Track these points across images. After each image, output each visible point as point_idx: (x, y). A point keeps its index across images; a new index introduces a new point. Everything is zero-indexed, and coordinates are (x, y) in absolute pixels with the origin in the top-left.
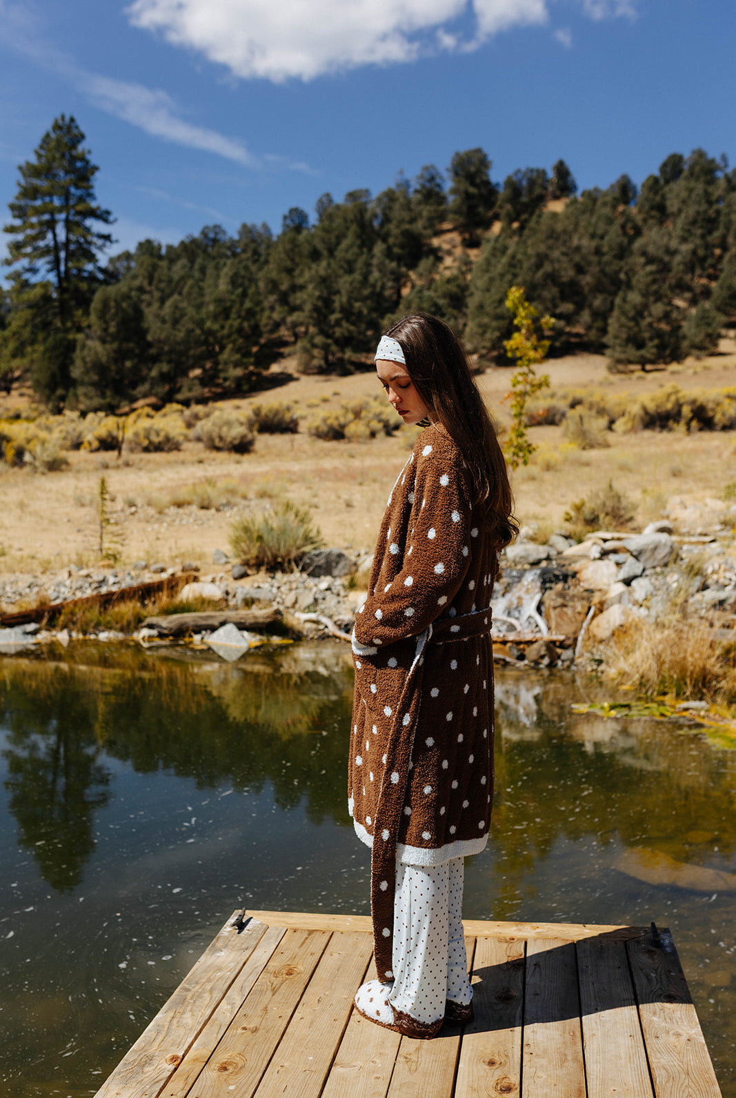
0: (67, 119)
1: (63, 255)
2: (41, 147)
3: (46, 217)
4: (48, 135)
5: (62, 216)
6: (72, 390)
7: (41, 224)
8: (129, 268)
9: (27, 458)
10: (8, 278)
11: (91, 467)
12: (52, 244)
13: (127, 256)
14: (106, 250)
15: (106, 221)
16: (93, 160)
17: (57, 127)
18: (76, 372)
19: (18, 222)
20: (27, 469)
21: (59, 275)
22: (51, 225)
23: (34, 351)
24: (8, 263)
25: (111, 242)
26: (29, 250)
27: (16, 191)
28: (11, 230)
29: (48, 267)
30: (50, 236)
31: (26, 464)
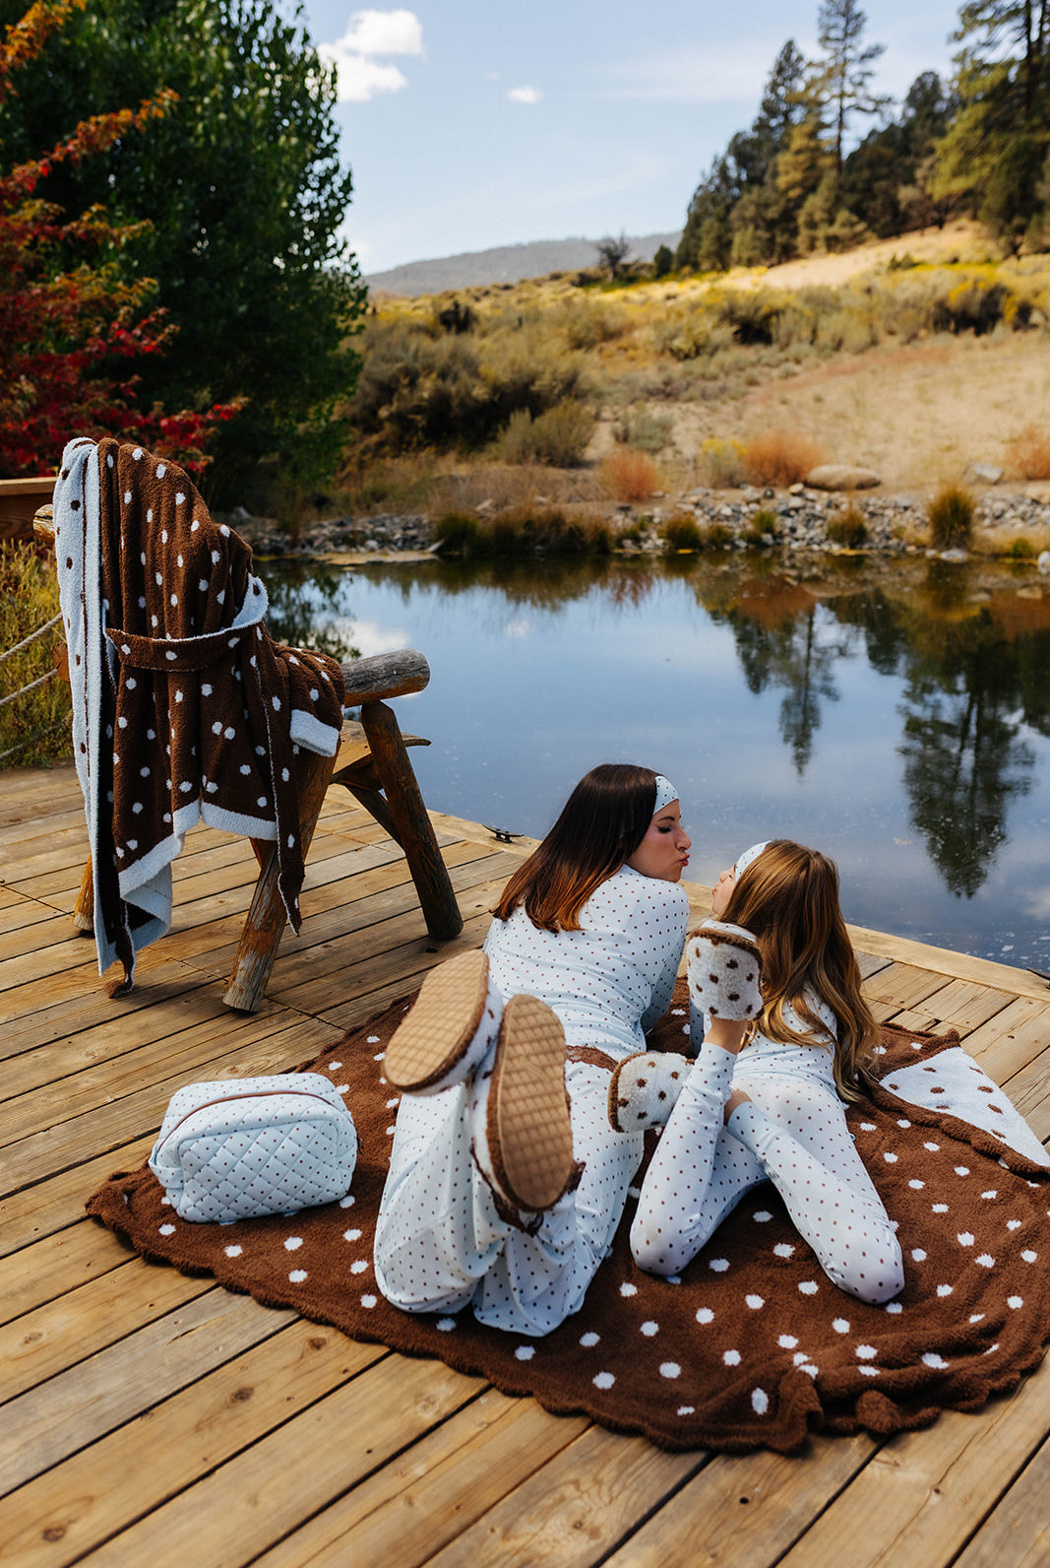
6: (1035, 218)
9: (1036, 317)
18: (1045, 189)
20: (1034, 335)
21: (1028, 46)
23: (984, 164)
24: (958, 37)
26: (988, 14)
29: (1015, 35)
31: (1035, 326)
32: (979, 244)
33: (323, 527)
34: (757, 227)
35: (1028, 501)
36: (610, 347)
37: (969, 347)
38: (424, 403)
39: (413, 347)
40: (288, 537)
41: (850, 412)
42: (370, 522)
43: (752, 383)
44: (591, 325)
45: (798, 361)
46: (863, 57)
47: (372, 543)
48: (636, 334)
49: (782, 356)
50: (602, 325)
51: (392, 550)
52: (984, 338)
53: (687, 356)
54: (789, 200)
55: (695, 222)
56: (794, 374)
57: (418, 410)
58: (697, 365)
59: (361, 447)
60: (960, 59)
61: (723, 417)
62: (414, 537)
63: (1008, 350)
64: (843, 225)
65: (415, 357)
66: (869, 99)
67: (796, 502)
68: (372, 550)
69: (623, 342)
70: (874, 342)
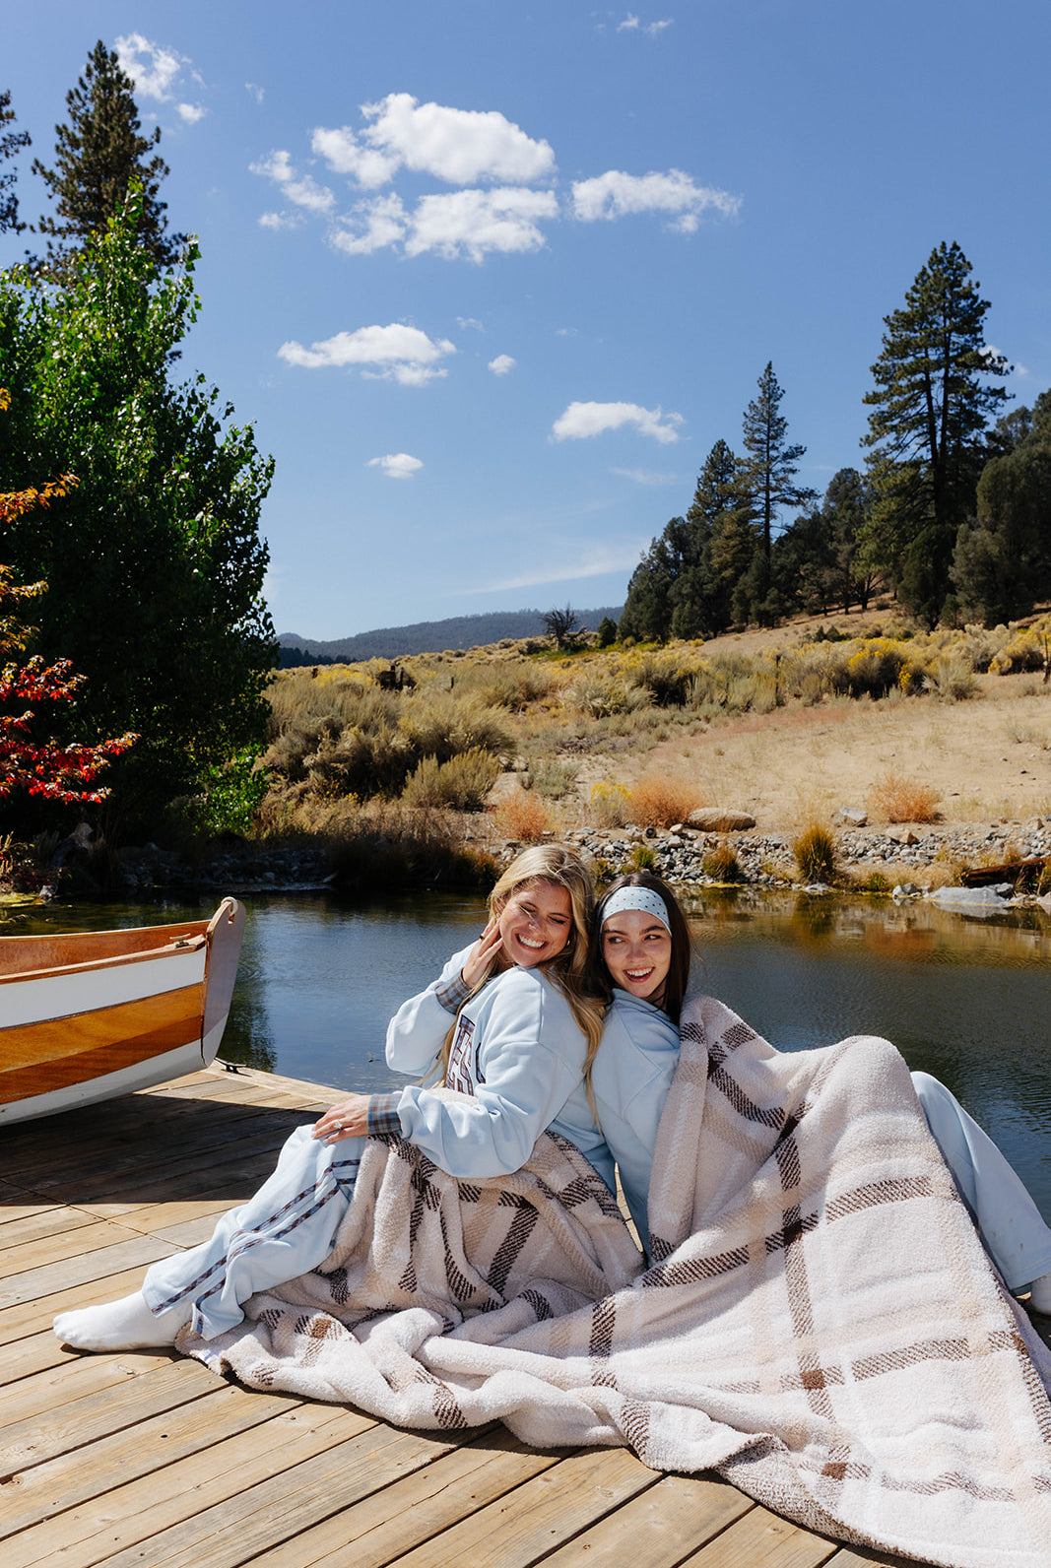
0: (949, 246)
1: (939, 423)
2: (914, 289)
3: (920, 376)
4: (924, 272)
5: (942, 373)
6: (948, 597)
7: (912, 386)
8: (1025, 431)
9: (927, 684)
10: (867, 460)
11: (1012, 692)
12: (926, 409)
13: (1023, 414)
14: (998, 410)
15: (998, 371)
16: (983, 294)
17: (935, 260)
18: (955, 573)
19: (883, 388)
20: (926, 698)
21: (933, 451)
22: (926, 385)
23: (900, 550)
24: (869, 441)
25: (1005, 398)
26: (895, 422)
27: (881, 349)
28: (873, 399)
29: (920, 440)
30: (923, 401)
31: (927, 691)
32: (899, 620)
33: (226, 859)
34: (693, 603)
35: (889, 841)
36: (534, 706)
37: (867, 708)
38: (347, 753)
39: (339, 702)
40: (188, 868)
41: (747, 763)
42: (270, 856)
43: (663, 738)
44: (517, 685)
45: (708, 720)
46: (787, 456)
47: (270, 875)
48: (560, 694)
49: (694, 715)
50: (528, 686)
51: (289, 881)
52: (881, 701)
53: (606, 714)
54: (723, 579)
55: (636, 597)
56: (704, 731)
57: (340, 759)
58: (613, 722)
59: (286, 793)
60: (874, 459)
61: (628, 767)
62: (311, 869)
63: (900, 712)
64: (772, 602)
65: (341, 710)
66: (793, 491)
67: (676, 840)
68: (269, 882)
69: (547, 701)
70: (780, 703)
